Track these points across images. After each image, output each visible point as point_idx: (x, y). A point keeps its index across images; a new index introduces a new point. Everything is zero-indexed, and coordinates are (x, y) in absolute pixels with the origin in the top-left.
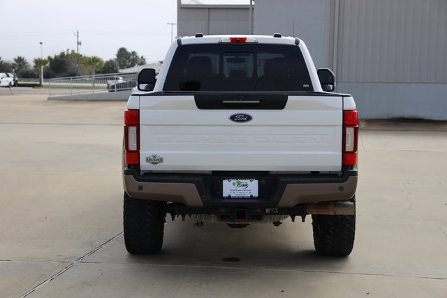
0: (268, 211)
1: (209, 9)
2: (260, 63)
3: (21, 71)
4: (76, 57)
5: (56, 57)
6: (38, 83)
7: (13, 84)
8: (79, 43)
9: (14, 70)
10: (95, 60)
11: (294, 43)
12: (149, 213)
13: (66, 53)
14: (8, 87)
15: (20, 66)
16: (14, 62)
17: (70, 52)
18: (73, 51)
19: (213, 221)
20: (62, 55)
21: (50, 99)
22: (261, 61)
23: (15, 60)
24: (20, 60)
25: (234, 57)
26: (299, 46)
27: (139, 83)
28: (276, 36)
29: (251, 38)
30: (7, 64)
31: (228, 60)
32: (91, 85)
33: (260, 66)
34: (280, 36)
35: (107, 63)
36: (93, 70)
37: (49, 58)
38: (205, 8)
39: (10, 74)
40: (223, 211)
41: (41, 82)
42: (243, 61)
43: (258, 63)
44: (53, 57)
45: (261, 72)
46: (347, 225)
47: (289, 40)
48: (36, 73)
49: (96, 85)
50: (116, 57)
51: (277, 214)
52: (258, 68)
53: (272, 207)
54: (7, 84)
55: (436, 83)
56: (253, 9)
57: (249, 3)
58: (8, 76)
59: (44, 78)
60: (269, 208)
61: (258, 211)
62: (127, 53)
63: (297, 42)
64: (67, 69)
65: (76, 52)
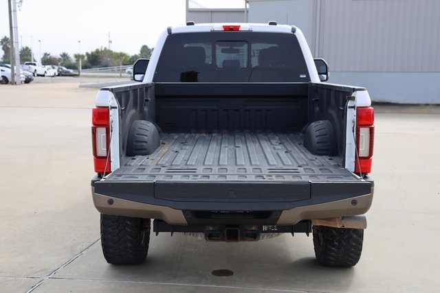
0: (265, 228)
1: (211, 12)
2: (254, 53)
3: (66, 63)
4: (108, 53)
5: (92, 53)
6: (77, 73)
7: (57, 74)
8: (110, 42)
9: (60, 64)
10: (122, 55)
11: (290, 32)
12: (129, 223)
13: (100, 50)
14: (53, 76)
15: (64, 60)
16: (60, 57)
17: (103, 49)
18: (105, 48)
19: (199, 238)
20: (97, 51)
21: (80, 87)
22: (256, 52)
23: (61, 55)
24: (64, 55)
25: (228, 47)
26: (296, 34)
27: (135, 73)
28: (271, 24)
29: (244, 27)
30: (55, 58)
31: (223, 51)
32: (119, 74)
33: (254, 56)
34: (275, 24)
35: (133, 57)
36: (121, 63)
37: (87, 54)
38: (208, 12)
39: (55, 66)
40: (211, 228)
41: (79, 72)
42: (237, 51)
43: (252, 54)
44: (90, 53)
45: (255, 62)
46: (355, 236)
47: (284, 28)
48: (76, 65)
49: (123, 74)
50: (140, 53)
51: (274, 232)
52: (252, 58)
53: (270, 225)
54: (53, 74)
55: (402, 72)
56: (247, 12)
57: (244, 7)
58: (54, 68)
59: (83, 68)
60: (266, 225)
61: (254, 228)
62: (149, 50)
63: (294, 31)
64: (100, 62)
65: (108, 48)
